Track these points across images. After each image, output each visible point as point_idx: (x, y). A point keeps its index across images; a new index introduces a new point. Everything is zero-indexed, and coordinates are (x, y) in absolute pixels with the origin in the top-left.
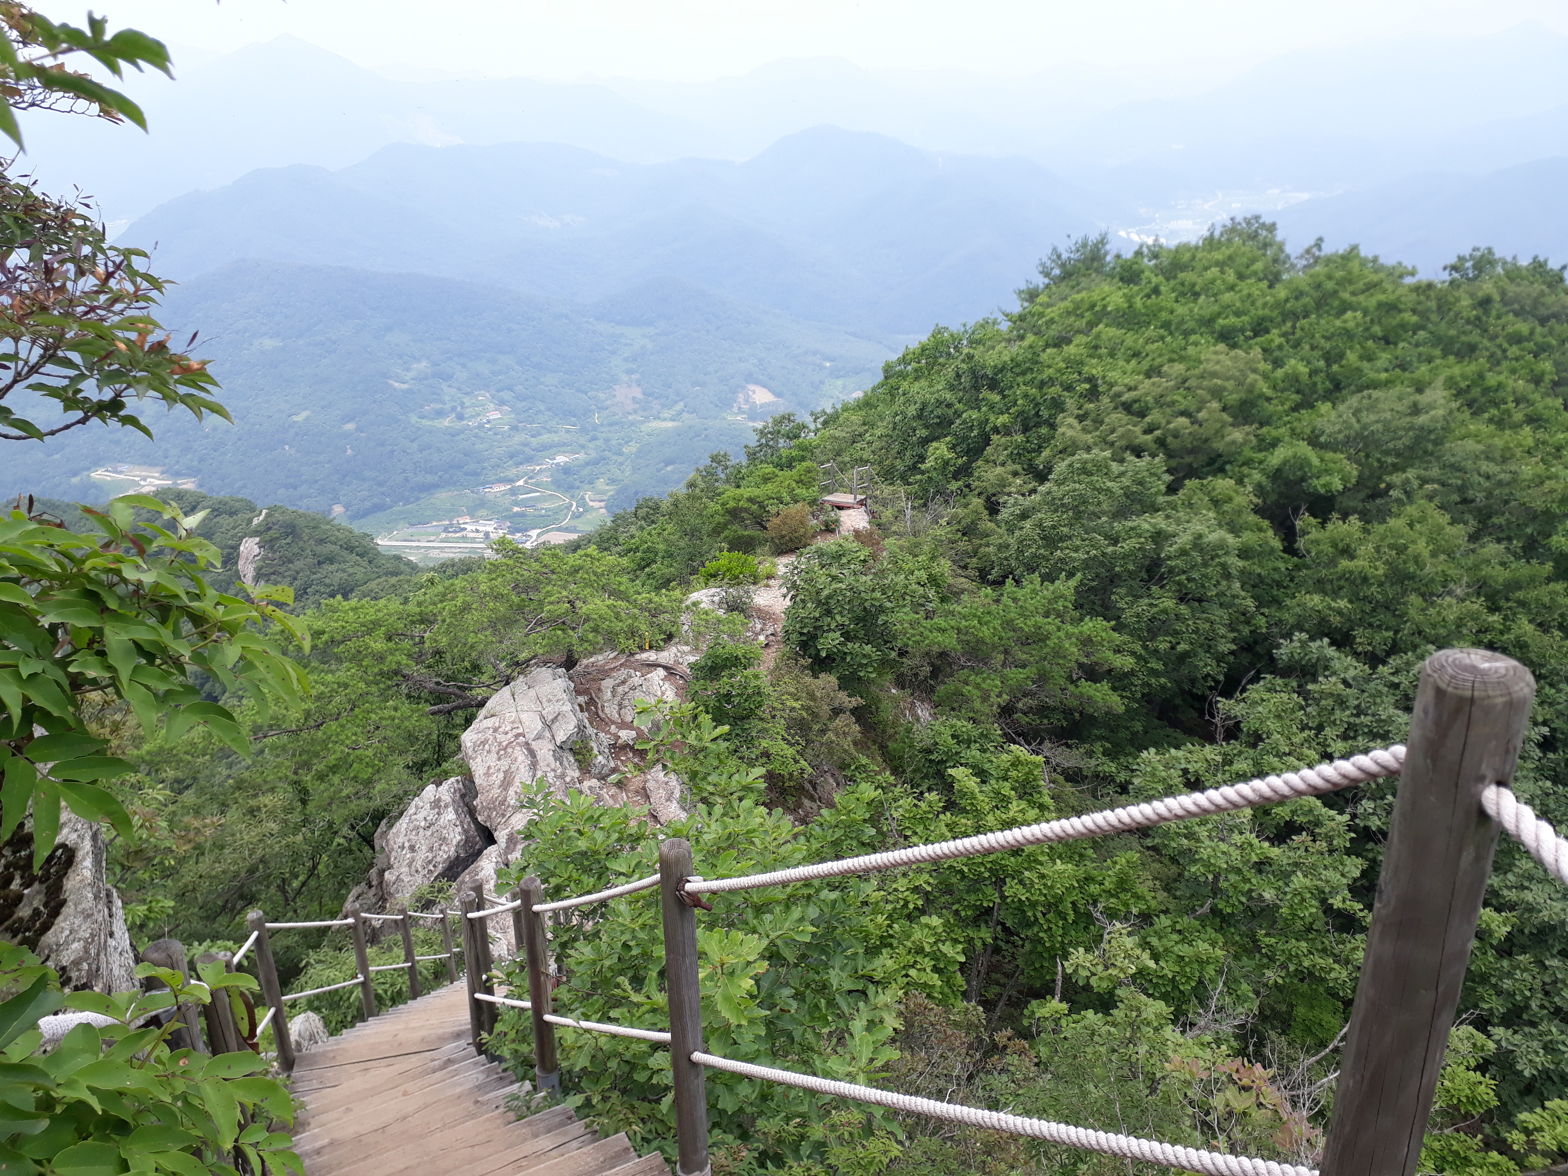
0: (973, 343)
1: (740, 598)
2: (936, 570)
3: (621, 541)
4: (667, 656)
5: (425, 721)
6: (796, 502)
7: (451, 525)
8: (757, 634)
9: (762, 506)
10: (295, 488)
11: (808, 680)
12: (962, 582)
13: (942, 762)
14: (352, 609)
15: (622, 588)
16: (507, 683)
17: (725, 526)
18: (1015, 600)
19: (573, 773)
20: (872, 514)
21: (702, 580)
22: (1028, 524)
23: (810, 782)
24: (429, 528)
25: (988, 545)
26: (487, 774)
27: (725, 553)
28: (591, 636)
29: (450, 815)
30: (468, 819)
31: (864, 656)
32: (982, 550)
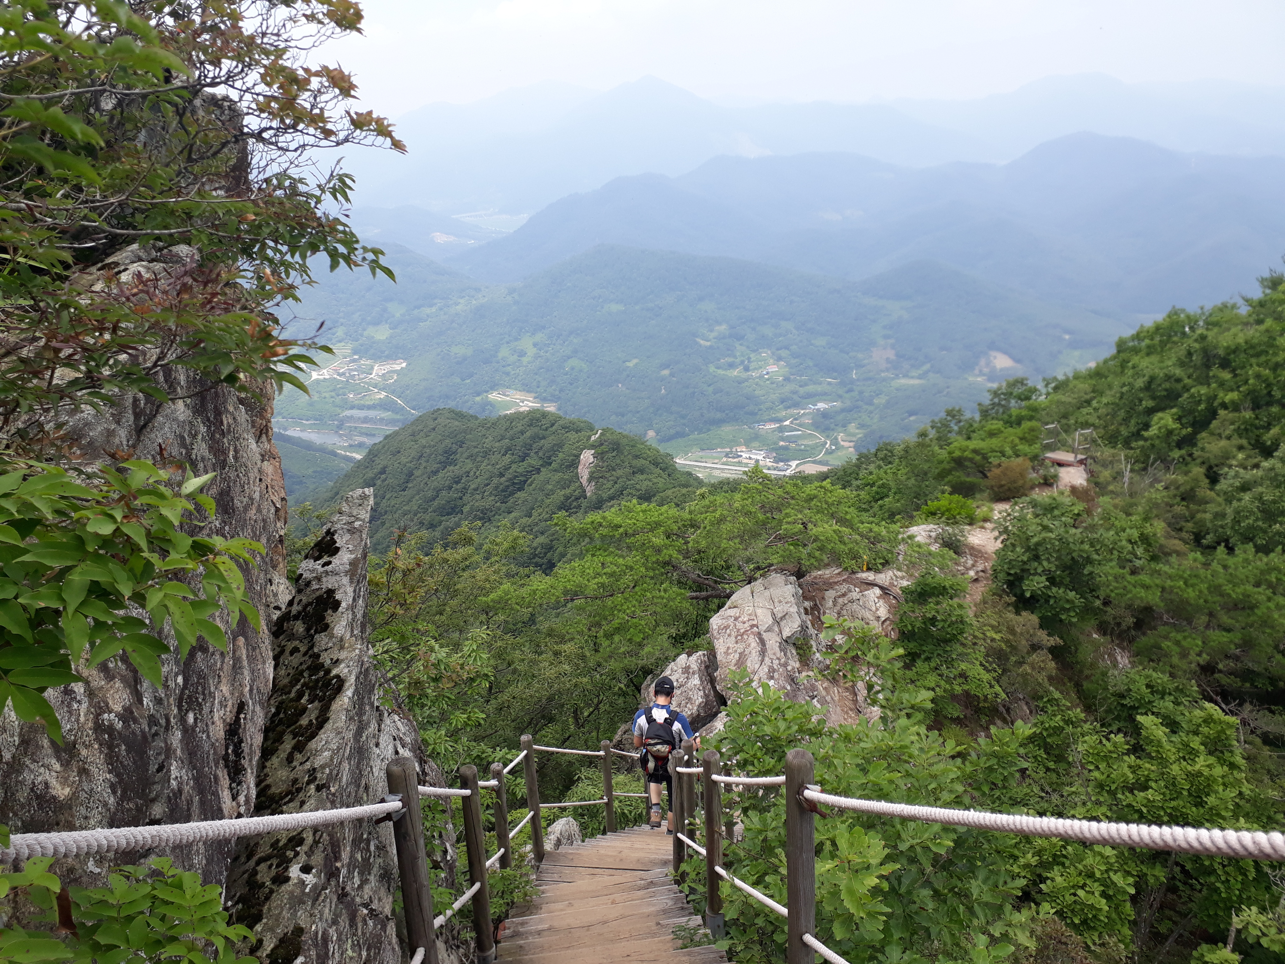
0: (1210, 324)
1: (955, 535)
2: (1148, 530)
3: (861, 476)
4: (884, 578)
5: (686, 604)
6: (1018, 456)
7: (731, 452)
8: (968, 569)
9: (985, 458)
10: (623, 416)
11: (1011, 616)
12: (1176, 544)
13: (1133, 708)
14: (642, 511)
15: (848, 517)
16: (749, 583)
17: (949, 472)
18: (1225, 567)
19: (794, 664)
20: (1091, 474)
21: (923, 516)
22: (1247, 497)
23: (1004, 706)
24: (714, 453)
25: (1205, 512)
26: (727, 653)
27: (946, 495)
28: (817, 554)
29: (696, 681)
30: (709, 686)
31: (1068, 601)
32: (1199, 516)
